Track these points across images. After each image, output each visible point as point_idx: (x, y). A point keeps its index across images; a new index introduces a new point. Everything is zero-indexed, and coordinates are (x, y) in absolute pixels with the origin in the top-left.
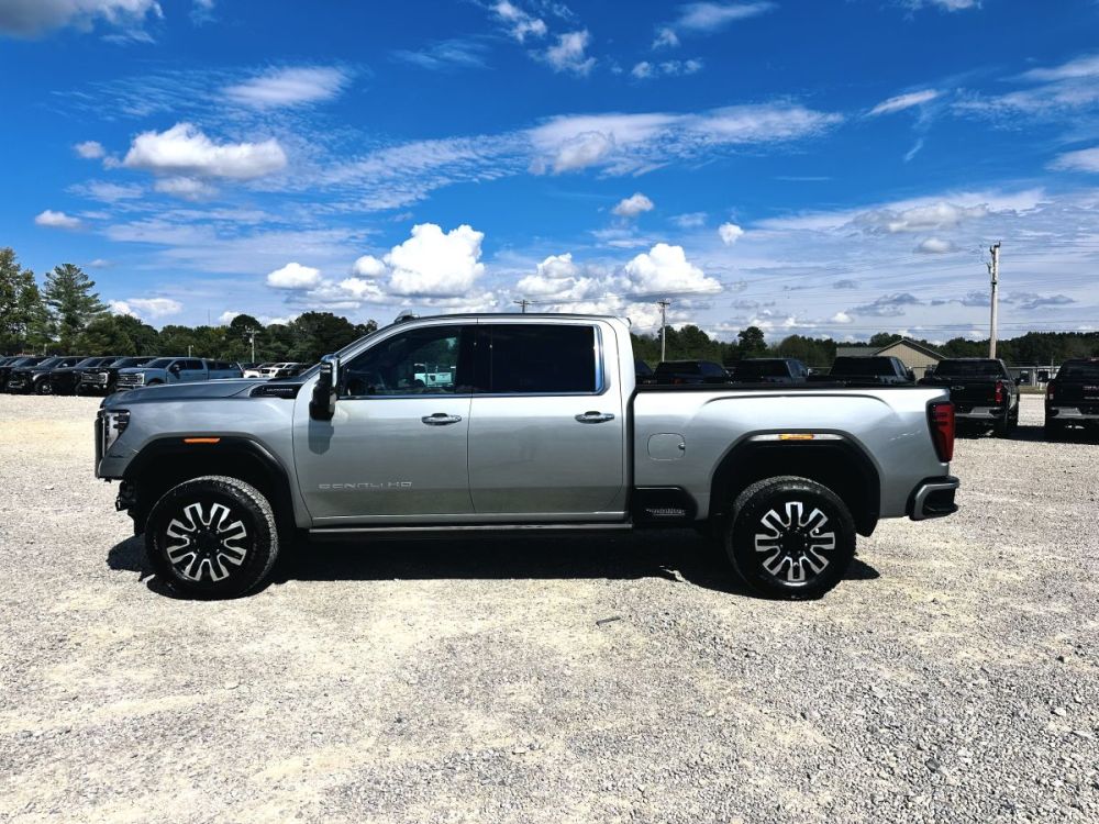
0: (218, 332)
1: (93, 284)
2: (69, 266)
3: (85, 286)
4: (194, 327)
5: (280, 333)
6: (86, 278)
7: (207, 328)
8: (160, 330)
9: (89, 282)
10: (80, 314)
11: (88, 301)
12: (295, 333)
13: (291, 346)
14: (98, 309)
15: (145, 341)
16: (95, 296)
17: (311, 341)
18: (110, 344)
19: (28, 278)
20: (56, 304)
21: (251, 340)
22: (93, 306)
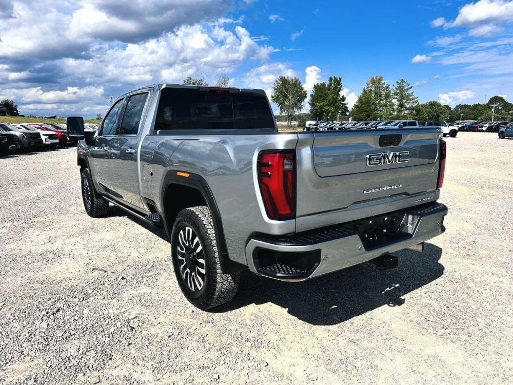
0: (482, 106)
1: (411, 87)
2: (402, 81)
3: (408, 89)
4: (472, 104)
6: (409, 85)
7: (479, 105)
8: (453, 107)
9: (410, 87)
10: (405, 102)
11: (409, 95)
14: (413, 99)
15: (441, 113)
16: (412, 93)
18: (417, 115)
19: (387, 87)
20: (396, 98)
21: (493, 110)
22: (411, 98)
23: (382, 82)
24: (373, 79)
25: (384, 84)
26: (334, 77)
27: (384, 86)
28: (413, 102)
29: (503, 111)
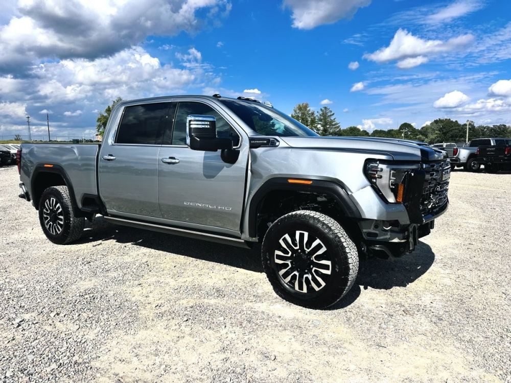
0: (395, 131)
1: (333, 114)
2: (325, 108)
3: (330, 115)
5: (424, 132)
6: (331, 112)
7: (392, 130)
9: (332, 113)
10: (329, 128)
11: (332, 121)
12: (430, 130)
13: (426, 136)
14: (335, 125)
16: (335, 119)
17: (437, 134)
19: (313, 114)
20: (320, 124)
21: (403, 135)
22: (334, 123)
23: (308, 109)
24: (300, 105)
25: (309, 110)
27: (310, 112)
28: (335, 128)
29: (411, 136)
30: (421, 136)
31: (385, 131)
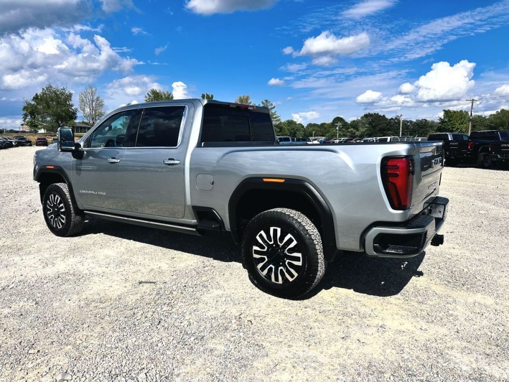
0: (328, 125)
1: (274, 107)
2: (266, 101)
3: (271, 109)
4: (319, 123)
5: (355, 125)
6: (272, 105)
7: (325, 124)
8: (305, 126)
11: (272, 115)
12: (360, 124)
13: (358, 130)
14: (276, 118)
15: (297, 130)
16: (275, 112)
17: (366, 127)
18: (280, 132)
21: (337, 128)
22: (274, 116)
23: (249, 101)
24: (240, 98)
25: (250, 103)
26: (207, 94)
28: (276, 121)
29: (344, 129)
30: (352, 129)
31: (318, 125)
